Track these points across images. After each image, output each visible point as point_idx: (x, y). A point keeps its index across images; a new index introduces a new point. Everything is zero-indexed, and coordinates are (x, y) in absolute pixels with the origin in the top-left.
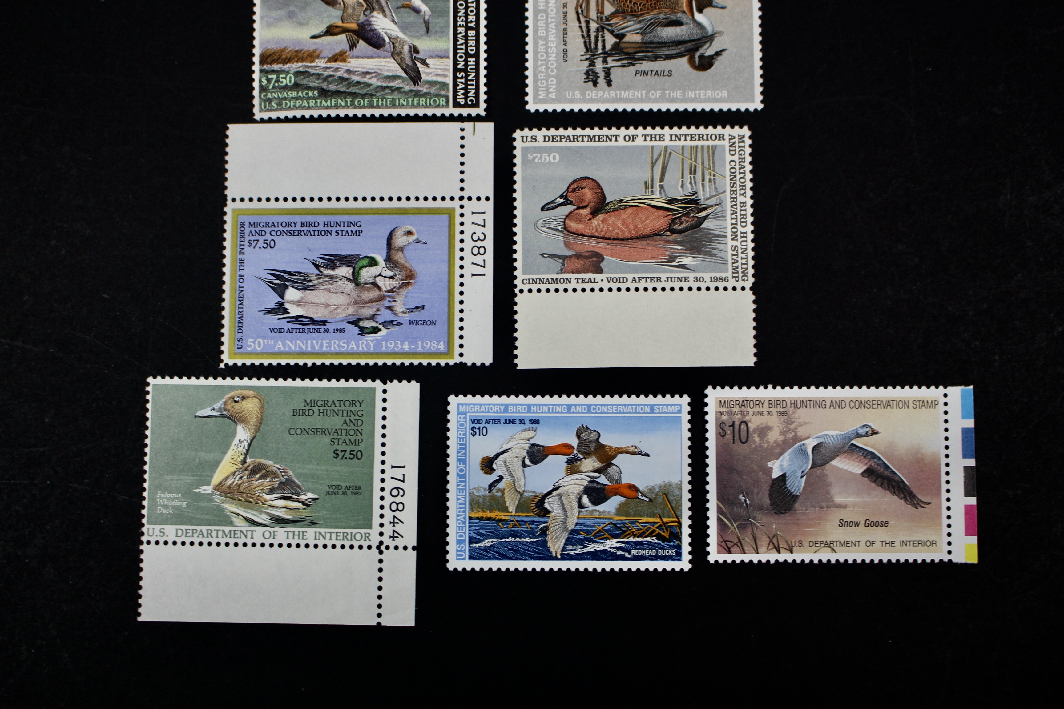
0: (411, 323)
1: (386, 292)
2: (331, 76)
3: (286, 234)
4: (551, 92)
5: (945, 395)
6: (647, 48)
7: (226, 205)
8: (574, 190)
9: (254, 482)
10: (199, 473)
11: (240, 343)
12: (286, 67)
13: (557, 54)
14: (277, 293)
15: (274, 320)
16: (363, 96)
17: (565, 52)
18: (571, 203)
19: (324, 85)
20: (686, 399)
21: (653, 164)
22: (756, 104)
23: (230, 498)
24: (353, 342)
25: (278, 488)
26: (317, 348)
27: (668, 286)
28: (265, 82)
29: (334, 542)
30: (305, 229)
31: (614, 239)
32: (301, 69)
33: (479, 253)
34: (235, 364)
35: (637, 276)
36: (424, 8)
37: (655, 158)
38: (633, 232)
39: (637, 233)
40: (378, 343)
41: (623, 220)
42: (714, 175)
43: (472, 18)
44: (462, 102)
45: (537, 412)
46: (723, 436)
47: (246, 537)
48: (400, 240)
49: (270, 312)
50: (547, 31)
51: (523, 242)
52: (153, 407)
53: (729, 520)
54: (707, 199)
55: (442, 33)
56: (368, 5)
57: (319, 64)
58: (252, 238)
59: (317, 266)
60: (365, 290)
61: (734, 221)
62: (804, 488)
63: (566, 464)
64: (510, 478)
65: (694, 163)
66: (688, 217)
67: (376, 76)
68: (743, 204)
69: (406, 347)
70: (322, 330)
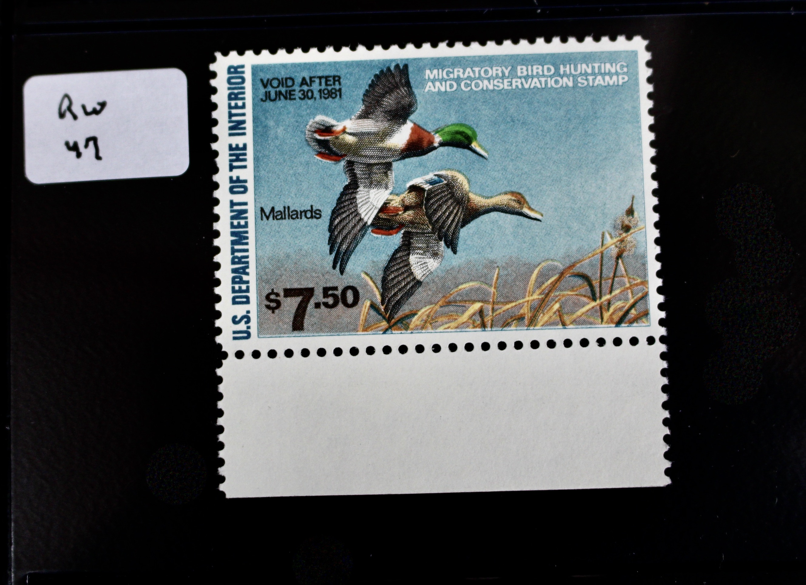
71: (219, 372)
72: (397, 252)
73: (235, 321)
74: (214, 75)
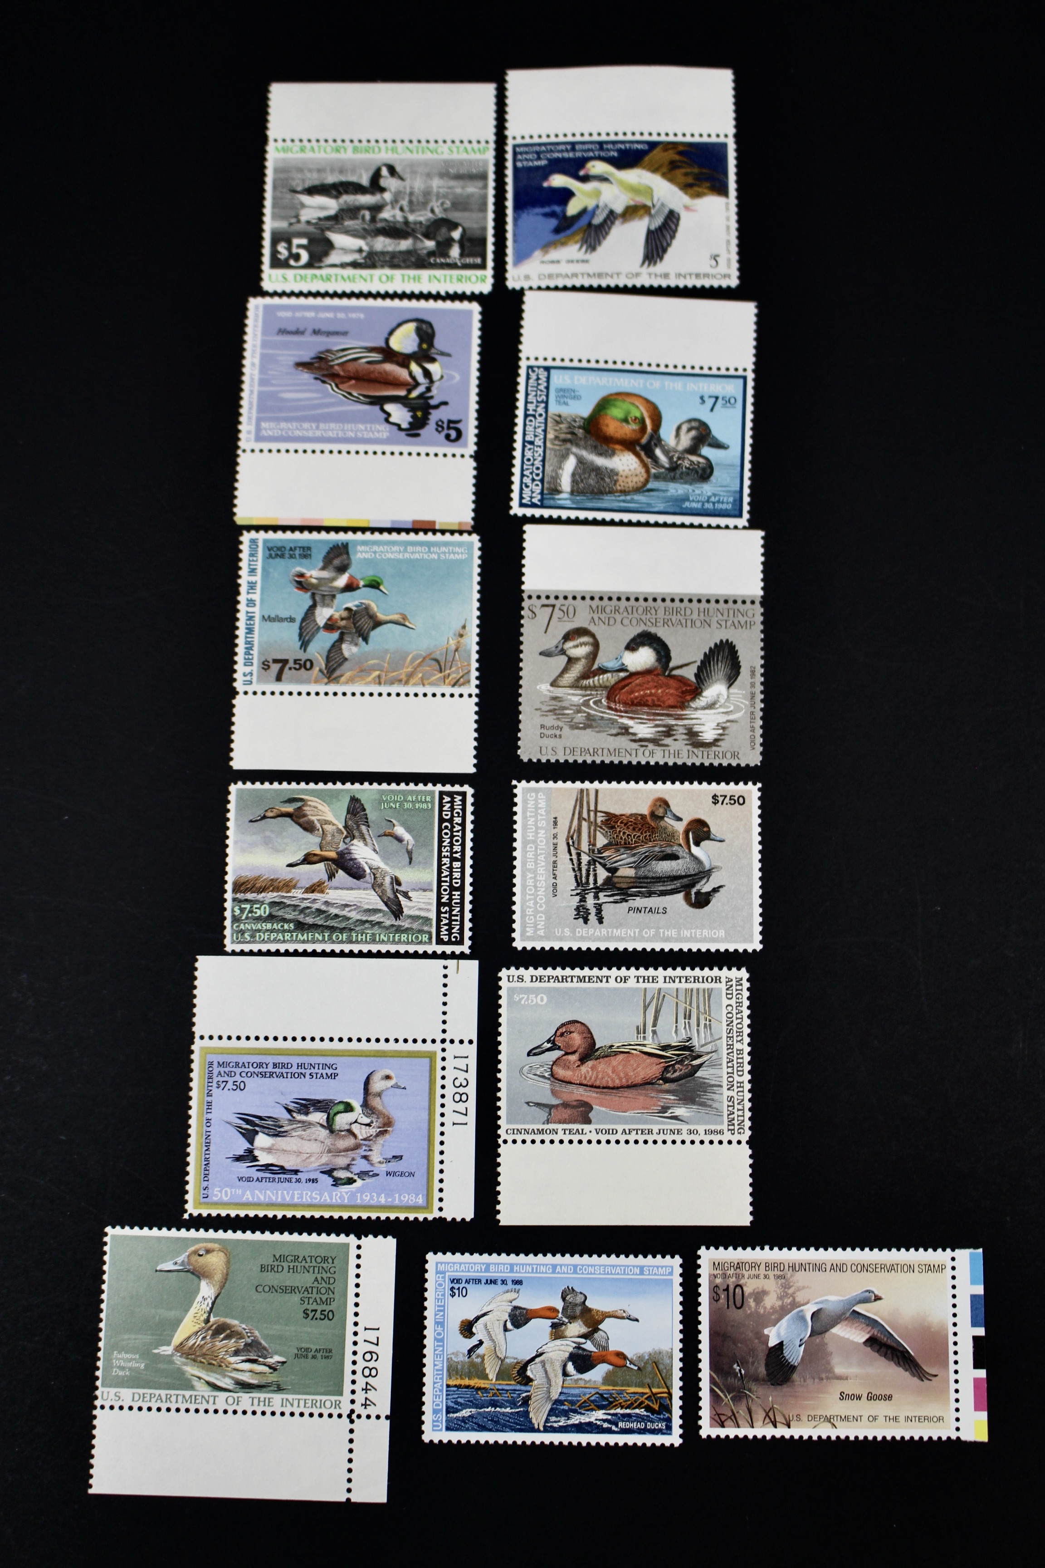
0: (388, 1174)
2: (308, 908)
3: (258, 1076)
4: (540, 929)
5: (953, 1259)
6: (641, 883)
7: (193, 1043)
8: (562, 1035)
9: (217, 1343)
10: (159, 1332)
11: (205, 1192)
12: (260, 897)
13: (546, 888)
14: (246, 1139)
15: (242, 1168)
16: (342, 930)
17: (555, 886)
18: (559, 1048)
19: (301, 918)
20: (678, 1260)
21: (646, 1008)
22: (755, 944)
23: (191, 1359)
24: (326, 1194)
25: (243, 1350)
26: (288, 1199)
27: (660, 1138)
28: (237, 912)
29: (302, 1409)
30: (277, 1070)
31: (604, 1088)
32: (277, 900)
33: (461, 1100)
34: (200, 1215)
35: (627, 1127)
36: (407, 837)
37: (648, 1001)
38: (624, 1080)
39: (628, 1081)
40: (353, 1195)
41: (613, 1067)
42: (710, 1021)
43: (457, 848)
44: (446, 938)
45: (520, 1272)
46: (717, 1301)
47: (208, 1402)
48: (377, 1085)
49: (239, 1159)
50: (536, 863)
51: (508, 1089)
52: (110, 1260)
53: (722, 1392)
54: (702, 1046)
55: (427, 864)
56: (348, 833)
57: (295, 895)
58: (221, 1079)
59: (289, 1111)
60: (340, 1138)
61: (730, 1070)
62: (802, 1358)
63: (550, 1329)
64: (491, 1343)
65: (688, 1007)
66: (682, 1065)
67: (355, 909)
68: (740, 1051)
69: (383, 1200)
70: (294, 1180)
71: (234, 702)
72: (336, 642)
73: (245, 675)
74: (241, 543)
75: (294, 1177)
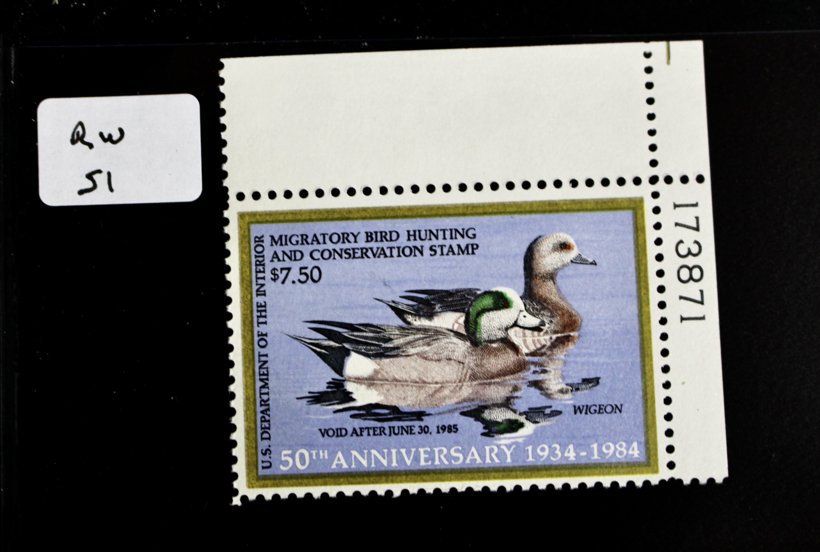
0: (577, 410)
1: (527, 355)
3: (341, 256)
7: (227, 207)
11: (266, 458)
14: (329, 364)
26: (409, 462)
30: (374, 245)
33: (691, 278)
34: (260, 497)
48: (548, 260)
58: (279, 265)
59: (400, 313)
60: (489, 354)
69: (571, 455)
70: (416, 430)
75: (417, 423)
